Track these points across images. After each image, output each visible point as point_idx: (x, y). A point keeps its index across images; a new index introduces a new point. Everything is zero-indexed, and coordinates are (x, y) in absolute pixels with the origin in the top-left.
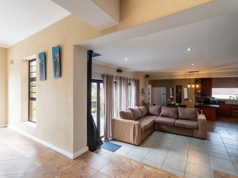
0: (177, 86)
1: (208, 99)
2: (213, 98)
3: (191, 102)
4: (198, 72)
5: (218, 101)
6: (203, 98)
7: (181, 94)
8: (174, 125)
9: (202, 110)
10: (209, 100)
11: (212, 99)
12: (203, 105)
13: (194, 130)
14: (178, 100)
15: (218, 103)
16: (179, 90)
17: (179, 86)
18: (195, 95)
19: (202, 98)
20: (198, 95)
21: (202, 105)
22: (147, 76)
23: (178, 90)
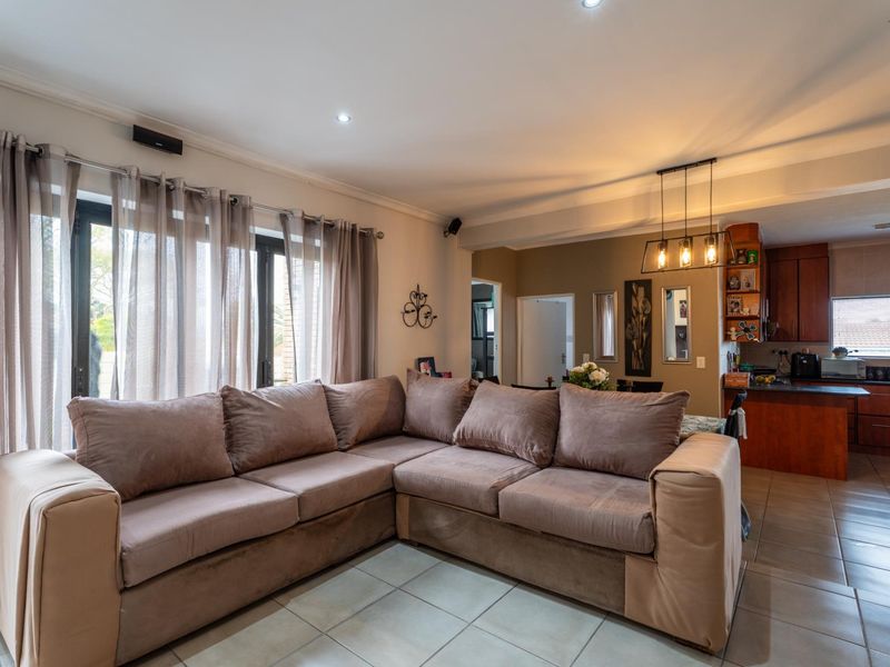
0: (628, 284)
1: (811, 357)
2: (840, 351)
3: (703, 366)
4: (712, 161)
5: (868, 369)
6: (786, 353)
7: (648, 325)
8: (497, 515)
9: (741, 412)
10: (815, 364)
11: (833, 357)
12: (775, 388)
13: (628, 560)
14: (634, 361)
15: (868, 379)
16: (641, 304)
17: (639, 283)
18: (726, 329)
19: (781, 353)
20: (746, 330)
21: (769, 387)
22: (454, 226)
23: (634, 304)
